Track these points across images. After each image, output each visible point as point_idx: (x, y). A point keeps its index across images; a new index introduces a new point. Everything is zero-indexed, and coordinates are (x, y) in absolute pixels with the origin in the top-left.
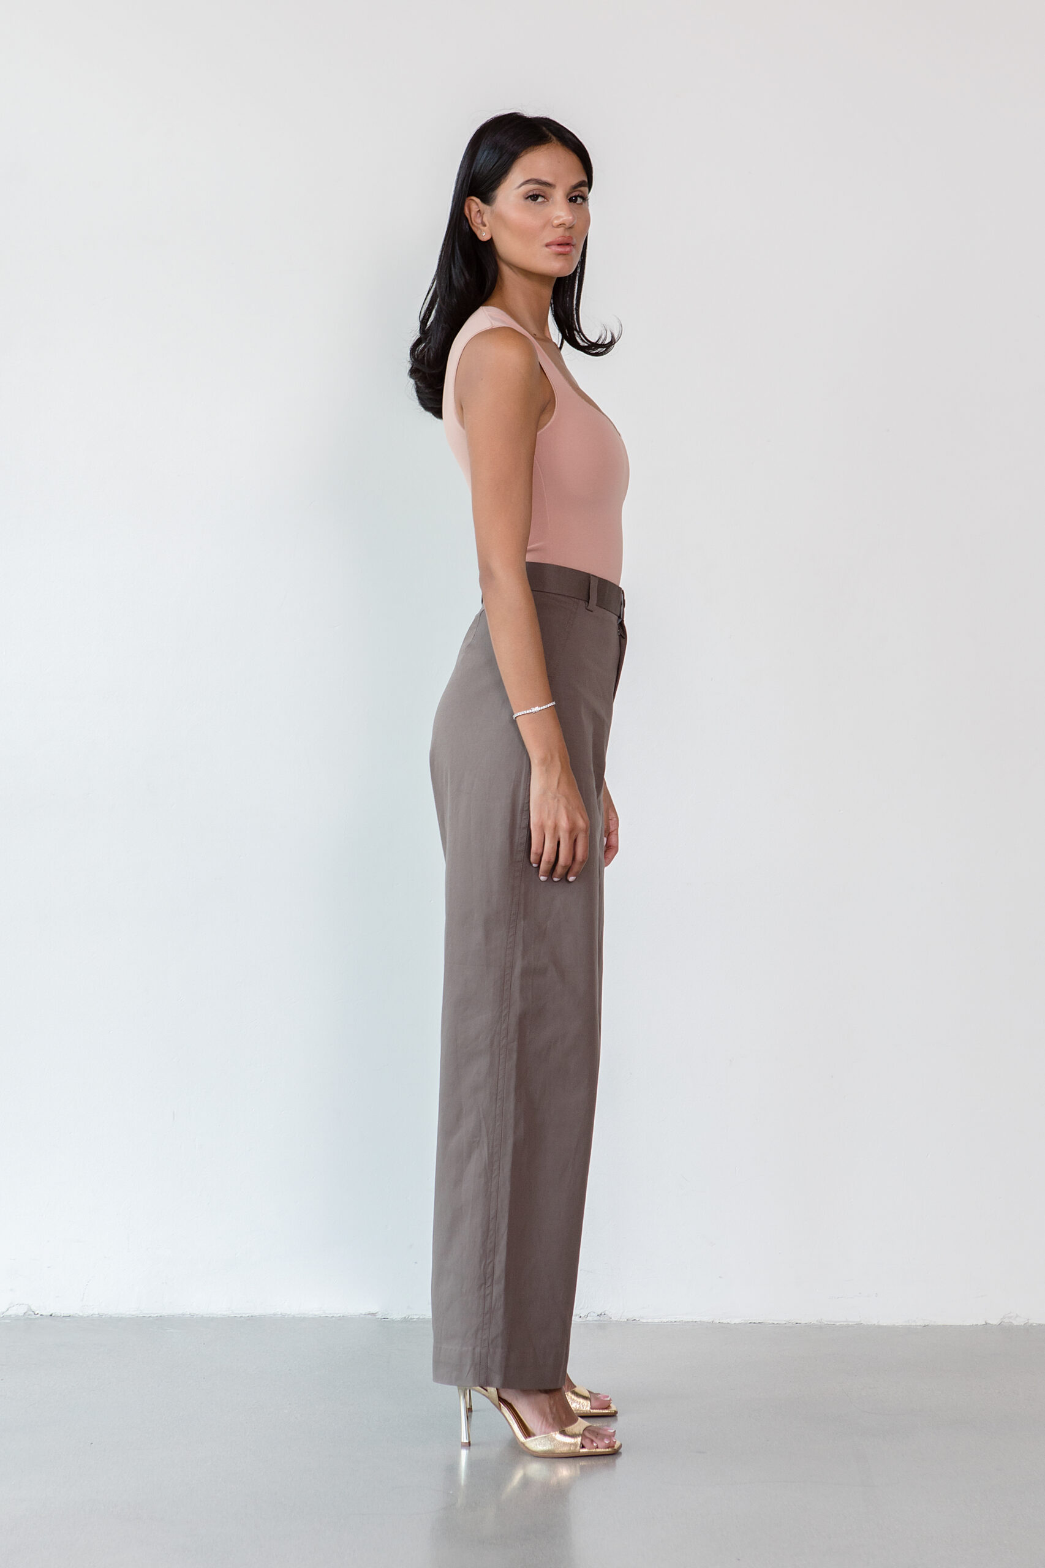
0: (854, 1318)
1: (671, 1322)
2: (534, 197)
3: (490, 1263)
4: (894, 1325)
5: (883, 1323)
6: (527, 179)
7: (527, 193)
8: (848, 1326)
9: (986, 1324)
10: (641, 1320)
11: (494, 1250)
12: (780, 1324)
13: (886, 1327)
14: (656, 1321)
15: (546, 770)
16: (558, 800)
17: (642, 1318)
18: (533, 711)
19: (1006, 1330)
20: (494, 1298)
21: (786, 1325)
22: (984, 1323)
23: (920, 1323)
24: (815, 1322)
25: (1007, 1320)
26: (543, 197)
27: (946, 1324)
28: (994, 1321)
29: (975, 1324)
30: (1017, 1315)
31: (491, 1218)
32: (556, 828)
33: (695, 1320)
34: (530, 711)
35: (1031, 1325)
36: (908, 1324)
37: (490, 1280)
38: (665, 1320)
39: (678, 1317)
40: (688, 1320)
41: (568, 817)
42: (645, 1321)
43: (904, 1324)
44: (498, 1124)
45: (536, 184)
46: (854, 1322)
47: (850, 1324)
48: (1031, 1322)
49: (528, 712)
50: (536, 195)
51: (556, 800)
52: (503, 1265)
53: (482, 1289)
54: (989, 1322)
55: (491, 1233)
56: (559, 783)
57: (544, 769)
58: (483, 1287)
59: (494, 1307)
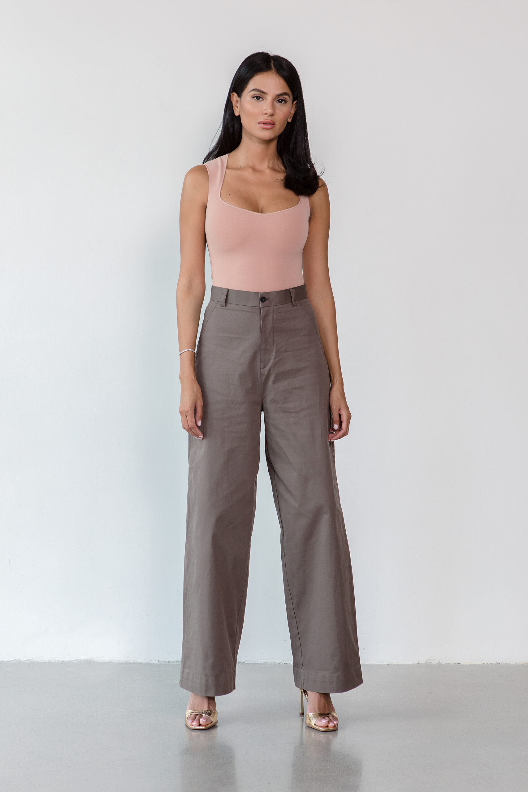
1: (260, 663)
2: (258, 98)
4: (372, 664)
6: (255, 88)
7: (253, 95)
9: (419, 663)
10: (245, 662)
14: (253, 662)
17: (246, 661)
19: (427, 666)
23: (385, 663)
25: (429, 661)
26: (262, 98)
27: (398, 663)
28: (423, 662)
29: (413, 663)
30: (434, 658)
33: (272, 662)
35: (441, 664)
36: (379, 664)
38: (257, 662)
39: (264, 660)
40: (269, 662)
42: (247, 663)
45: (257, 91)
48: (441, 662)
50: (259, 97)
54: (420, 662)
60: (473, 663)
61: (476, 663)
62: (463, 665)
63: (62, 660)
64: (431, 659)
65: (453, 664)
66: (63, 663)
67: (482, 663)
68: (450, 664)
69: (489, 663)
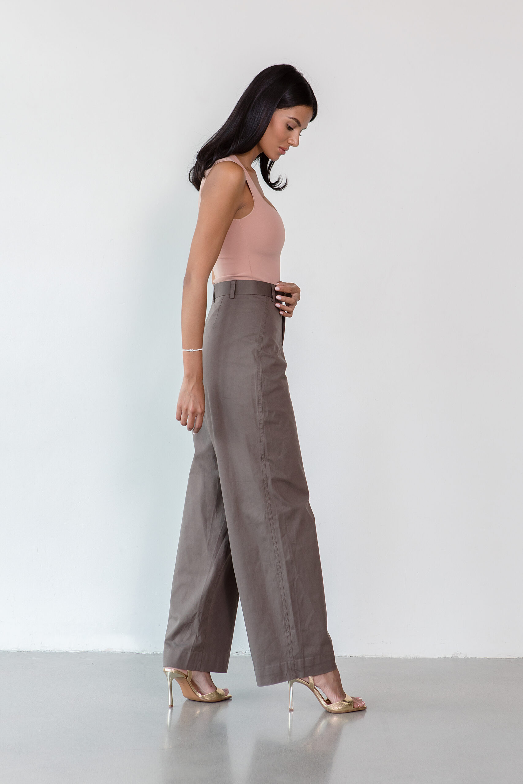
0: (379, 654)
3: (287, 621)
4: (399, 658)
5: (394, 656)
8: (376, 658)
9: (445, 657)
11: (287, 615)
12: (342, 657)
13: (395, 658)
15: (189, 381)
16: (190, 397)
18: (190, 351)
19: (455, 660)
20: (292, 637)
21: (345, 657)
22: (444, 657)
23: (412, 657)
24: (360, 656)
25: (455, 655)
27: (425, 657)
28: (449, 656)
29: (439, 657)
30: (461, 653)
31: (283, 599)
32: (187, 410)
34: (189, 350)
35: (468, 658)
36: (406, 657)
37: (288, 629)
41: (193, 406)
43: (404, 657)
44: (277, 555)
46: (379, 656)
47: (378, 657)
48: (467, 656)
49: (188, 350)
51: (190, 396)
52: (293, 621)
53: (286, 633)
55: (284, 607)
56: (193, 388)
57: (188, 380)
58: (286, 632)
59: (293, 641)
60: (499, 658)
61: (502, 658)
62: (489, 659)
63: (79, 650)
64: (458, 653)
65: (479, 658)
66: (81, 653)
67: (509, 657)
68: (477, 658)
69: (515, 658)
